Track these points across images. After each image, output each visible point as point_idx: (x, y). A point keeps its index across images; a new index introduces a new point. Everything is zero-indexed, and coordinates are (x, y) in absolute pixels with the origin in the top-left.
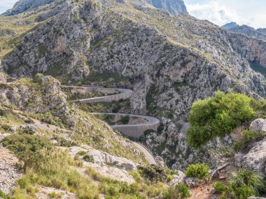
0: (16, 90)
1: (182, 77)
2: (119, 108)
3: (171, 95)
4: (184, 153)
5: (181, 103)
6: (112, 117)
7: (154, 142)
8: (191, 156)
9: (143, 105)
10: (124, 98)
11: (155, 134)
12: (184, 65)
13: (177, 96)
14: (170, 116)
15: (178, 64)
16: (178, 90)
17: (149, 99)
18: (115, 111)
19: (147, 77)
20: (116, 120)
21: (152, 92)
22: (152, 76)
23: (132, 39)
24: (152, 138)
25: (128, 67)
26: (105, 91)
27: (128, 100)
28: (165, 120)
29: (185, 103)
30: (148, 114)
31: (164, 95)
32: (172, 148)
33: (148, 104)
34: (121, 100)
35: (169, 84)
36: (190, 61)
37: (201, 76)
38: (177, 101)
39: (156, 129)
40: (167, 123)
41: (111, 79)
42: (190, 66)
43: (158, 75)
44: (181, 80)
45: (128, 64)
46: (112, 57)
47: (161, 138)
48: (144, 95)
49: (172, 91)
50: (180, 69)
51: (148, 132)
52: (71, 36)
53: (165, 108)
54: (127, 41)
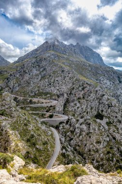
2: (50, 110)
3: (76, 104)
4: (78, 135)
5: (80, 109)
6: (45, 114)
7: (64, 128)
8: (81, 136)
9: (61, 109)
10: (53, 105)
11: (64, 124)
12: (83, 89)
13: (78, 105)
14: (74, 115)
15: (80, 89)
16: (79, 102)
17: (65, 106)
18: (47, 111)
19: (65, 95)
20: (46, 116)
21: (67, 102)
22: (68, 94)
23: (61, 76)
24: (63, 126)
25: (58, 90)
26: (44, 101)
27: (55, 106)
28: (70, 117)
29: (82, 109)
30: (63, 114)
31: (72, 104)
32: (72, 132)
33: (64, 108)
34: (51, 106)
35: (76, 98)
36: (86, 87)
37: (92, 95)
38: (78, 108)
39: (65, 122)
40: (71, 119)
41: (48, 95)
42: (86, 89)
45: (58, 88)
46: (50, 84)
47: (68, 126)
48: (63, 104)
49: (76, 102)
50: (81, 91)
51: (61, 123)
52: (31, 74)
53: (72, 111)
54: (58, 76)
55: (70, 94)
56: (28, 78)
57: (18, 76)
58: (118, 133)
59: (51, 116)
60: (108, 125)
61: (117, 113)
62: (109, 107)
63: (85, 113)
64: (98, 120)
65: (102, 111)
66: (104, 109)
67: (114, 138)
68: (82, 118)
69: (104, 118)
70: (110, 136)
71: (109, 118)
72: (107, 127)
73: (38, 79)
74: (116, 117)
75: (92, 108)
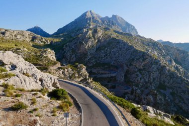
0: (66, 70)
1: (143, 66)
2: (111, 80)
3: (137, 75)
5: (143, 80)
9: (123, 80)
12: (144, 60)
13: (140, 76)
14: (137, 86)
16: (141, 73)
18: (109, 82)
19: (125, 66)
21: (127, 73)
22: (127, 65)
23: (117, 47)
25: (115, 61)
26: (103, 72)
27: (115, 77)
28: (135, 88)
29: (145, 80)
31: (134, 75)
33: (125, 79)
34: (112, 77)
35: (136, 70)
36: (147, 58)
37: (153, 66)
38: (141, 79)
39: (130, 92)
41: (106, 66)
42: (147, 61)
43: (131, 65)
44: (142, 68)
45: (114, 59)
46: (107, 55)
47: (133, 97)
48: (123, 75)
49: (138, 73)
50: (142, 62)
51: (126, 93)
53: (134, 82)
54: (114, 48)
57: (73, 47)
58: (184, 103)
59: (114, 87)
61: (179, 83)
62: (171, 78)
63: (149, 84)
64: (162, 91)
65: (164, 82)
66: (166, 80)
67: (181, 108)
68: (146, 88)
69: (167, 88)
70: (177, 107)
72: (171, 98)
74: (179, 88)
75: (154, 79)
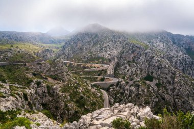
2: (101, 74)
3: (126, 68)
4: (127, 96)
5: (130, 71)
6: (97, 78)
7: (114, 90)
8: (130, 98)
9: (112, 72)
10: (104, 69)
11: (115, 87)
12: (133, 52)
13: (128, 68)
14: (124, 78)
15: (130, 52)
16: (129, 65)
17: (116, 69)
18: (99, 75)
19: (116, 59)
20: (98, 80)
21: (117, 66)
22: (118, 58)
23: (112, 41)
24: (113, 89)
25: (109, 54)
26: (96, 65)
27: (106, 70)
28: (120, 80)
29: (132, 71)
30: (114, 77)
31: (122, 67)
32: (122, 94)
33: (115, 72)
34: (103, 70)
35: (126, 62)
36: (136, 50)
37: (141, 58)
38: (128, 71)
39: (116, 84)
40: (121, 81)
41: (100, 60)
42: (136, 53)
44: (131, 59)
46: (102, 49)
47: (118, 88)
48: (113, 67)
49: (127, 65)
50: (131, 54)
51: (112, 85)
52: (84, 41)
53: (122, 74)
54: (110, 41)
55: (121, 57)
56: (81, 45)
57: (72, 44)
58: (168, 94)
59: (102, 80)
60: (157, 87)
61: (167, 74)
62: (159, 68)
63: (135, 76)
64: (148, 82)
65: (152, 73)
66: (154, 71)
67: (164, 99)
68: (131, 80)
69: (154, 79)
70: (160, 97)
71: (159, 79)
72: (156, 89)
73: (90, 45)
74: (166, 78)
75: (141, 71)
